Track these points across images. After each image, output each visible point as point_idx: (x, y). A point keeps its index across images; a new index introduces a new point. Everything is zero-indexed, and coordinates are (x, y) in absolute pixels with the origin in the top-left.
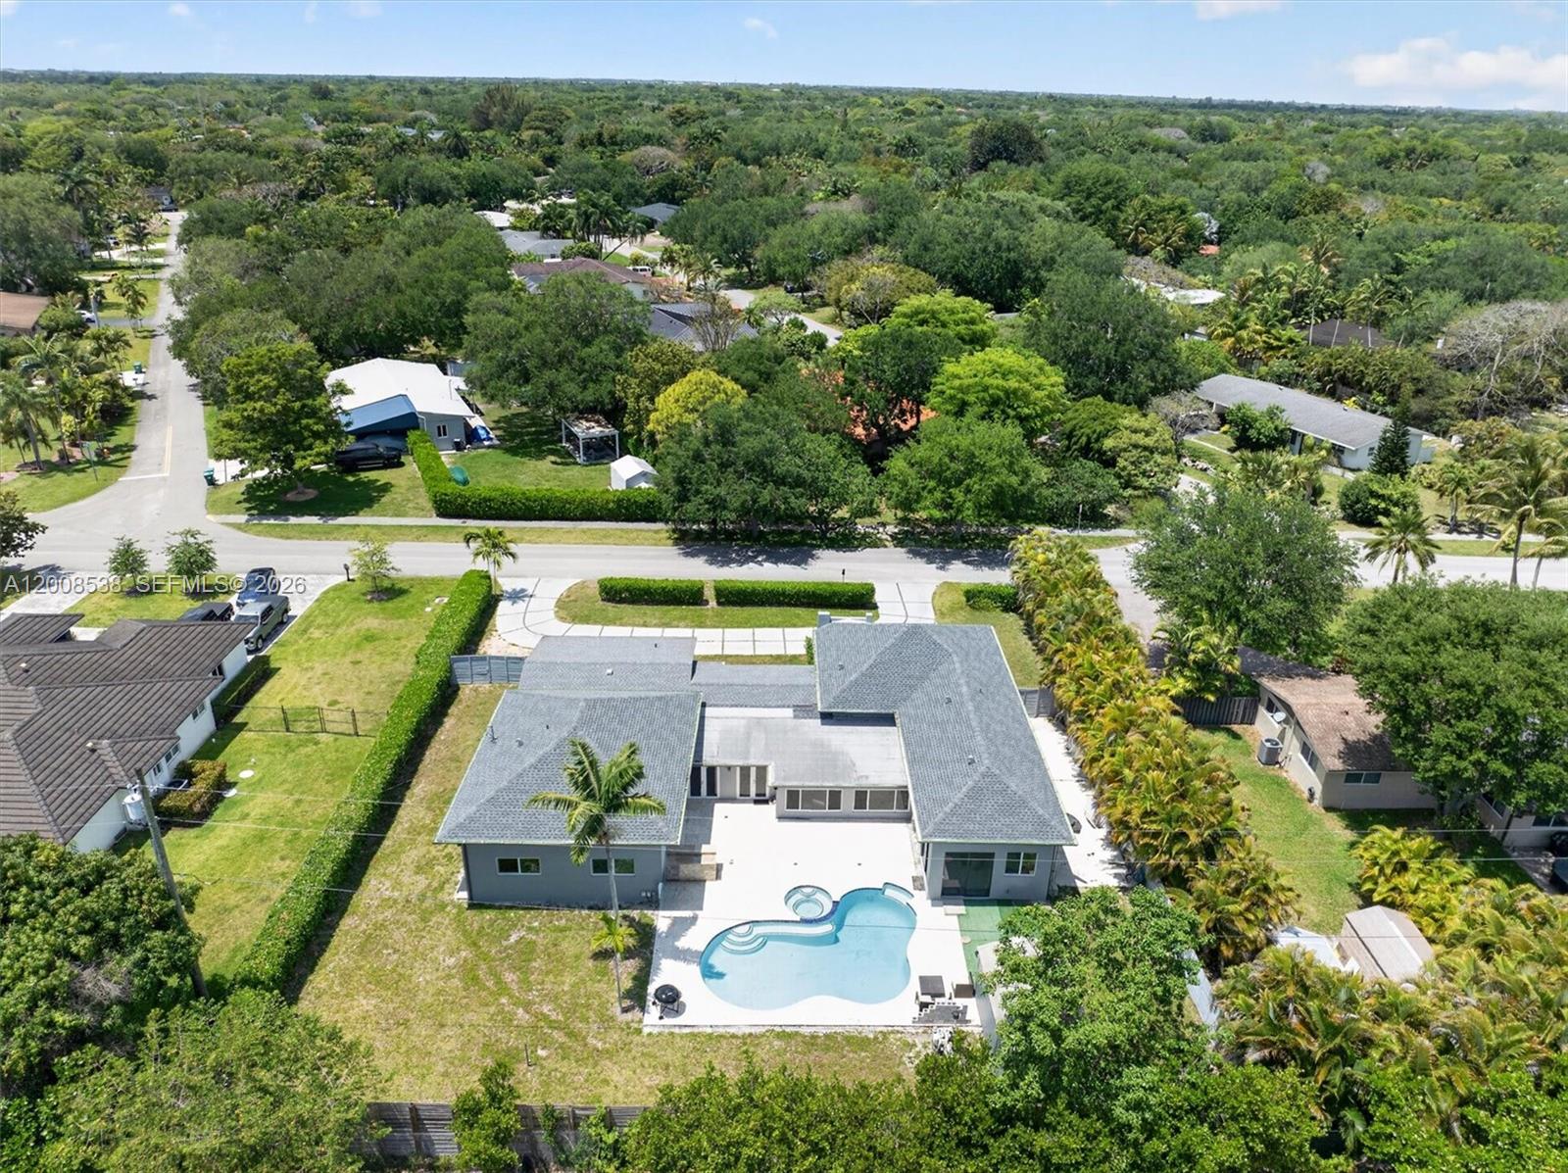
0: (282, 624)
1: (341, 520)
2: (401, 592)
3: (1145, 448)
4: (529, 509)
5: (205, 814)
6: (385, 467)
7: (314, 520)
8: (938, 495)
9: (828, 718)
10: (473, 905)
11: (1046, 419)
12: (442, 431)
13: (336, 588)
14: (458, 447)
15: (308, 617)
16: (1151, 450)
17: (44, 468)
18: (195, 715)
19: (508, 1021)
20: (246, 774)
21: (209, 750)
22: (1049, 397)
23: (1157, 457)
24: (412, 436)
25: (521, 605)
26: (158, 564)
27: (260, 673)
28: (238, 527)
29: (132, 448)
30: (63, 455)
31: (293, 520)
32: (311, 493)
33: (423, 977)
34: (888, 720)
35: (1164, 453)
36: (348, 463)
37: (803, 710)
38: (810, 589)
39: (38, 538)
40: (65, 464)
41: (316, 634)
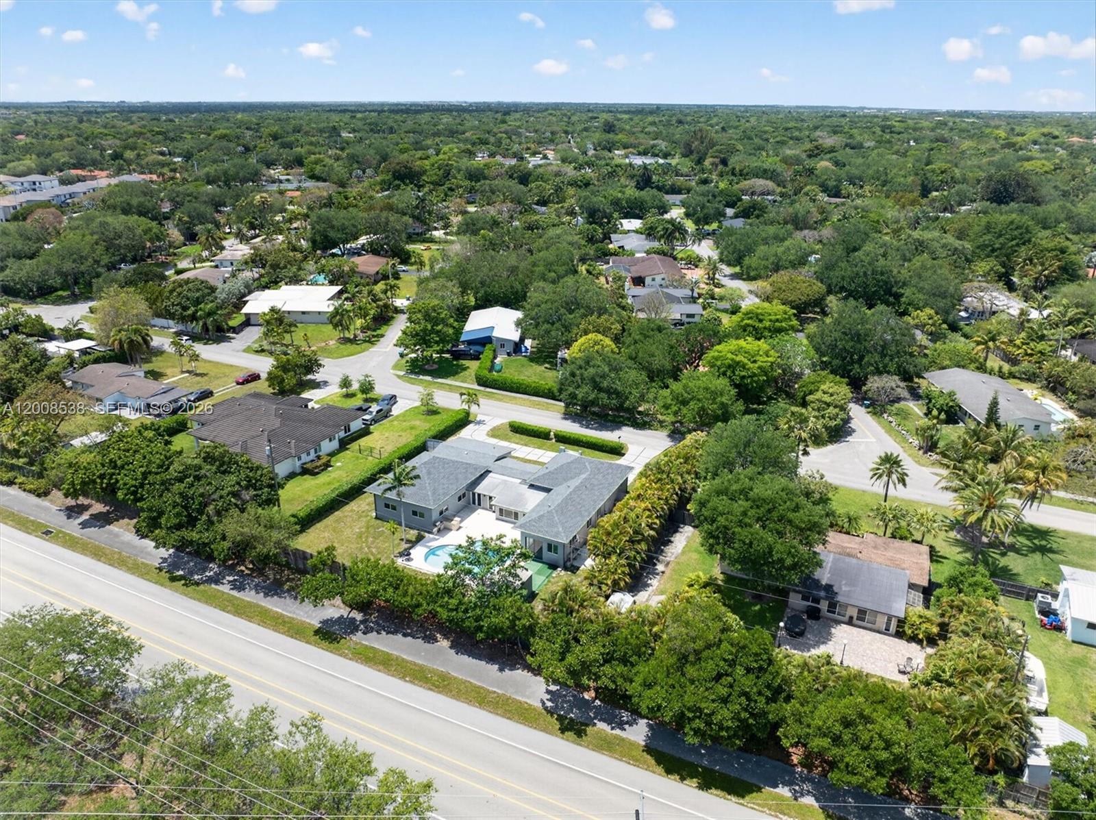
0: (386, 417)
1: (440, 380)
2: (439, 413)
3: (826, 403)
4: (512, 387)
5: (318, 473)
6: (472, 359)
7: (428, 378)
8: (676, 408)
9: (532, 486)
10: (377, 518)
11: (755, 379)
12: (502, 346)
13: (416, 407)
14: (509, 354)
15: (397, 416)
16: (828, 405)
17: (346, 341)
18: (330, 440)
19: (361, 548)
20: (339, 464)
21: (332, 454)
22: (759, 368)
23: (831, 408)
24: (488, 346)
25: (477, 427)
26: (355, 386)
27: (365, 432)
28: (399, 376)
29: (382, 336)
30: (355, 336)
31: (421, 377)
32: (436, 366)
33: (347, 532)
34: (548, 490)
35: (836, 407)
36: (458, 355)
37: (524, 481)
38: (594, 441)
39: (321, 369)
40: (353, 341)
41: (395, 423)
